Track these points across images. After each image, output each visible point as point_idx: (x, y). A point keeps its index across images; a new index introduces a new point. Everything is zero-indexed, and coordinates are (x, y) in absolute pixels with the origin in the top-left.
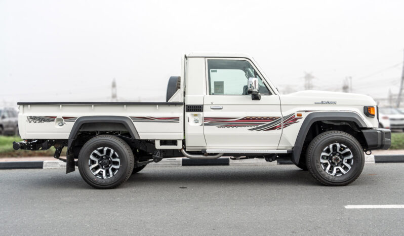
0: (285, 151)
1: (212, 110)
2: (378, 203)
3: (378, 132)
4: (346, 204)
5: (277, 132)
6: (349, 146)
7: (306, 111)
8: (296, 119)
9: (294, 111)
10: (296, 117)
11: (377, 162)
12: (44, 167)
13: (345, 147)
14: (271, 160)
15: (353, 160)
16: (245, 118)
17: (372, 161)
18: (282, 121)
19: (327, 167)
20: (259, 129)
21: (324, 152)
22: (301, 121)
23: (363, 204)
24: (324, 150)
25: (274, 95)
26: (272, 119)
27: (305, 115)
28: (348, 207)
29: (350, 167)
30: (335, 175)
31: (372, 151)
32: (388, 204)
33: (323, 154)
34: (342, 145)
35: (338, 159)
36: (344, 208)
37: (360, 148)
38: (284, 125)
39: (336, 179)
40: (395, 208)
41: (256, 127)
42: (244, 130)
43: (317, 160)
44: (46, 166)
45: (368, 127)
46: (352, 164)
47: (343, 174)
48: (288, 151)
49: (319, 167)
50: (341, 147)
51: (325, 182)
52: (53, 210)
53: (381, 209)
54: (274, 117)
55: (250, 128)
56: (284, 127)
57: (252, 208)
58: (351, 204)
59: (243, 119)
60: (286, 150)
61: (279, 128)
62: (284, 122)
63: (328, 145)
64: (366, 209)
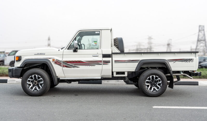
2: (169, 106)
4: (154, 106)
12: (8, 82)
23: (162, 106)
28: (154, 107)
32: (174, 106)
36: (152, 108)
40: (177, 108)
44: (9, 82)
52: (9, 105)
53: (170, 109)
57: (108, 106)
58: (156, 106)
64: (163, 108)
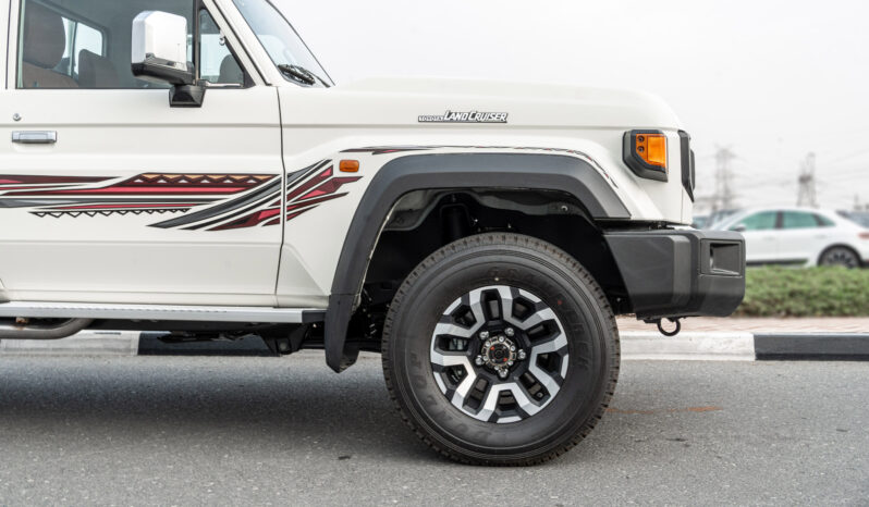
0: (295, 316)
1: (17, 147)
3: (676, 239)
5: (262, 235)
6: (551, 296)
7: (377, 151)
8: (338, 182)
9: (328, 149)
10: (337, 173)
11: (760, 356)
13: (536, 300)
14: (283, 347)
15: (566, 359)
16: (139, 177)
17: (746, 354)
18: (284, 190)
19: (457, 384)
20: (190, 222)
21: (446, 320)
22: (355, 192)
24: (448, 312)
25: (259, 87)
26: (241, 182)
27: (370, 167)
29: (553, 388)
30: (494, 418)
31: (681, 320)
33: (442, 329)
34: (523, 292)
35: (506, 353)
37: (597, 308)
38: (290, 208)
39: (495, 436)
41: (179, 214)
42: (134, 228)
43: (414, 356)
45: (634, 218)
46: (563, 374)
47: (525, 415)
48: (304, 314)
49: (420, 383)
50: (518, 300)
51: (447, 449)
54: (251, 176)
55: (157, 217)
56: (290, 217)
59: (129, 183)
60: (300, 311)
61: (271, 218)
62: (290, 196)
63: (465, 294)
